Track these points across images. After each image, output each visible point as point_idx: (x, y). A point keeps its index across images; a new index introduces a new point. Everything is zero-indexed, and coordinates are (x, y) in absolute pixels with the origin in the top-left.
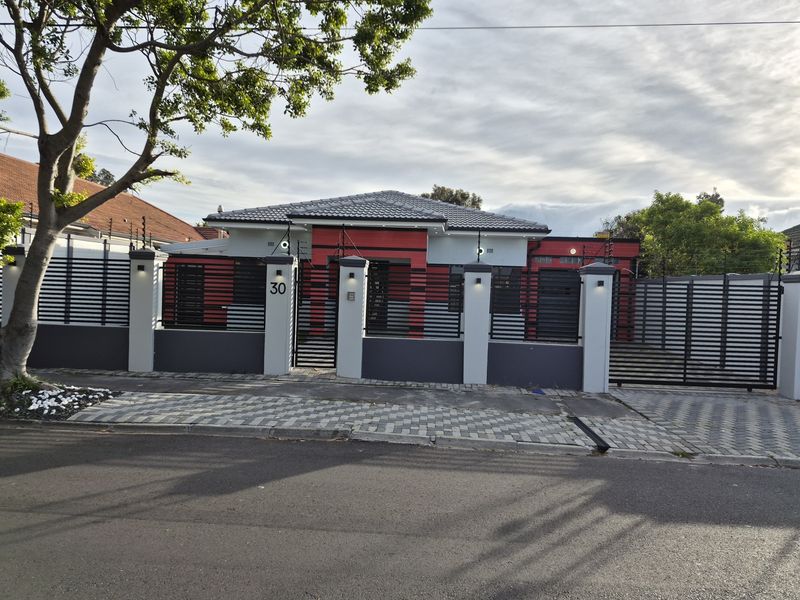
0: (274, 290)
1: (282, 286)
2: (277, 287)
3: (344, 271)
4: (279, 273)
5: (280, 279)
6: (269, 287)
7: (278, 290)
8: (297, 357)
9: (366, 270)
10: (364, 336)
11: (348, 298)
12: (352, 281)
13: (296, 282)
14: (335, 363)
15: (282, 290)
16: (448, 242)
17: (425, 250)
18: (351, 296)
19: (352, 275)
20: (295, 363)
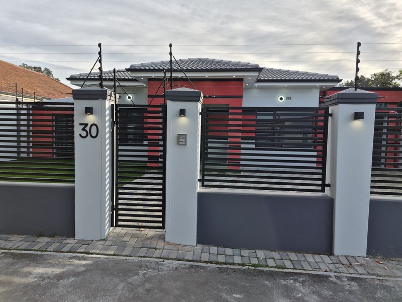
0: (84, 134)
1: (94, 128)
2: (88, 129)
3: (173, 107)
4: (89, 111)
5: (91, 119)
6: (78, 130)
7: (89, 133)
8: (117, 215)
9: (200, 106)
10: (200, 189)
11: (178, 143)
12: (183, 120)
13: (113, 123)
14: (163, 222)
15: (94, 133)
16: (255, 92)
17: (241, 97)
18: (181, 139)
19: (182, 112)
20: (115, 223)
